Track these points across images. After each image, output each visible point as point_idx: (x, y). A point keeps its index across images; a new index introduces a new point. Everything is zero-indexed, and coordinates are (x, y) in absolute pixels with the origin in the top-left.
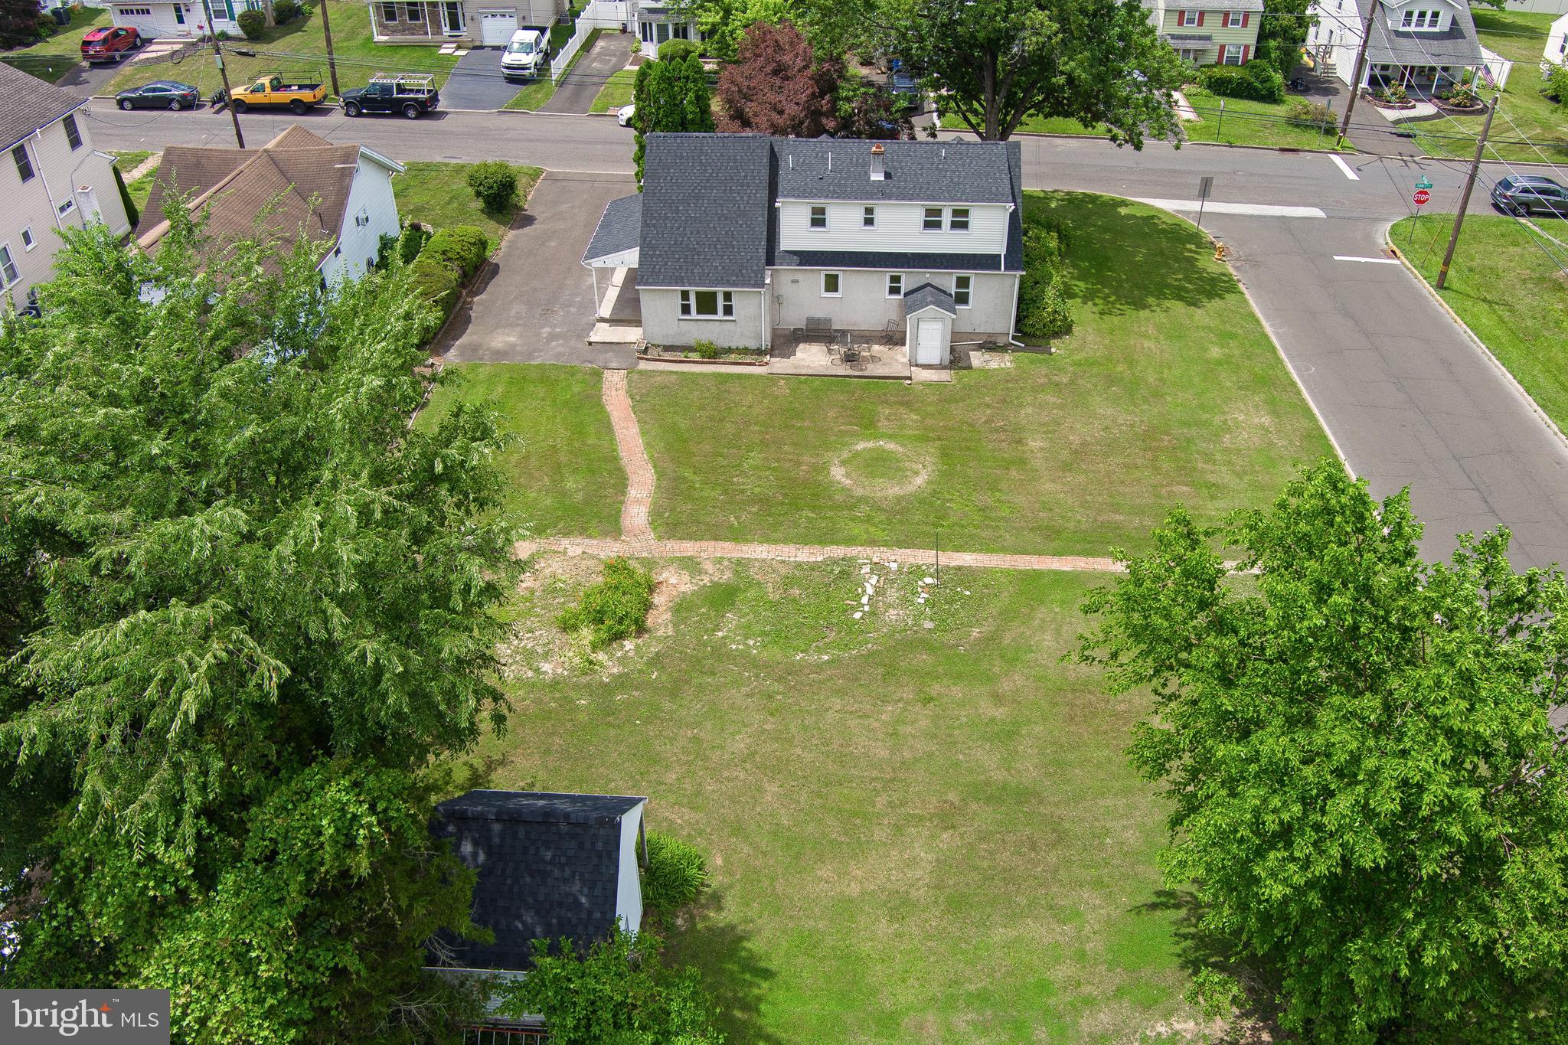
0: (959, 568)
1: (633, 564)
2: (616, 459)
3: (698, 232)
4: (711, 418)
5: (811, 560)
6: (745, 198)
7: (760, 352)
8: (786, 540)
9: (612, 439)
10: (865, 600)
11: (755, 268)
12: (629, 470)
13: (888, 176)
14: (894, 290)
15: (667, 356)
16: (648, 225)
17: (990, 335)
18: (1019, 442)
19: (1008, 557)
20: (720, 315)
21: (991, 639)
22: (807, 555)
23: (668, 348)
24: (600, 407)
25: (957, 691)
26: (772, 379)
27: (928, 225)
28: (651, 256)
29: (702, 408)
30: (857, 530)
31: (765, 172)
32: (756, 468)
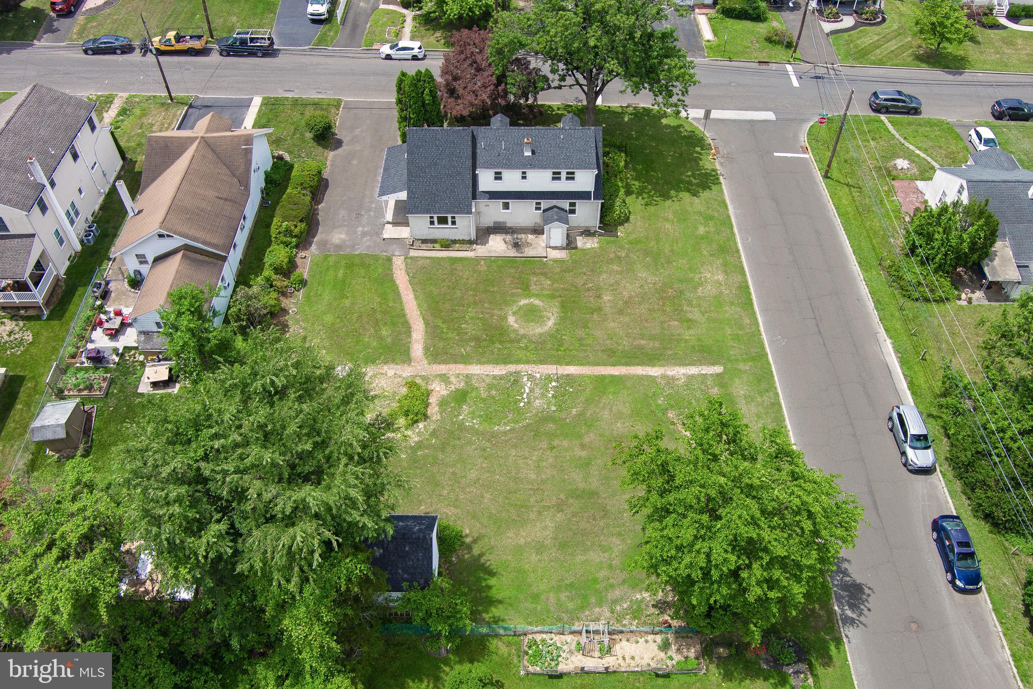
0: (568, 375)
1: (418, 381)
2: (404, 315)
3: (437, 184)
4: (449, 287)
5: (501, 373)
6: (460, 165)
7: (470, 242)
8: (489, 362)
9: (401, 303)
10: (525, 396)
11: (467, 202)
12: (411, 322)
13: (533, 152)
14: (537, 209)
15: (424, 246)
16: (411, 181)
17: (587, 227)
18: (599, 297)
19: (591, 368)
20: (450, 225)
21: (581, 415)
22: (499, 370)
23: (424, 241)
24: (393, 281)
25: (565, 443)
26: (477, 260)
27: (554, 179)
28: (413, 198)
29: (444, 281)
30: (521, 354)
31: (470, 149)
32: (472, 318)
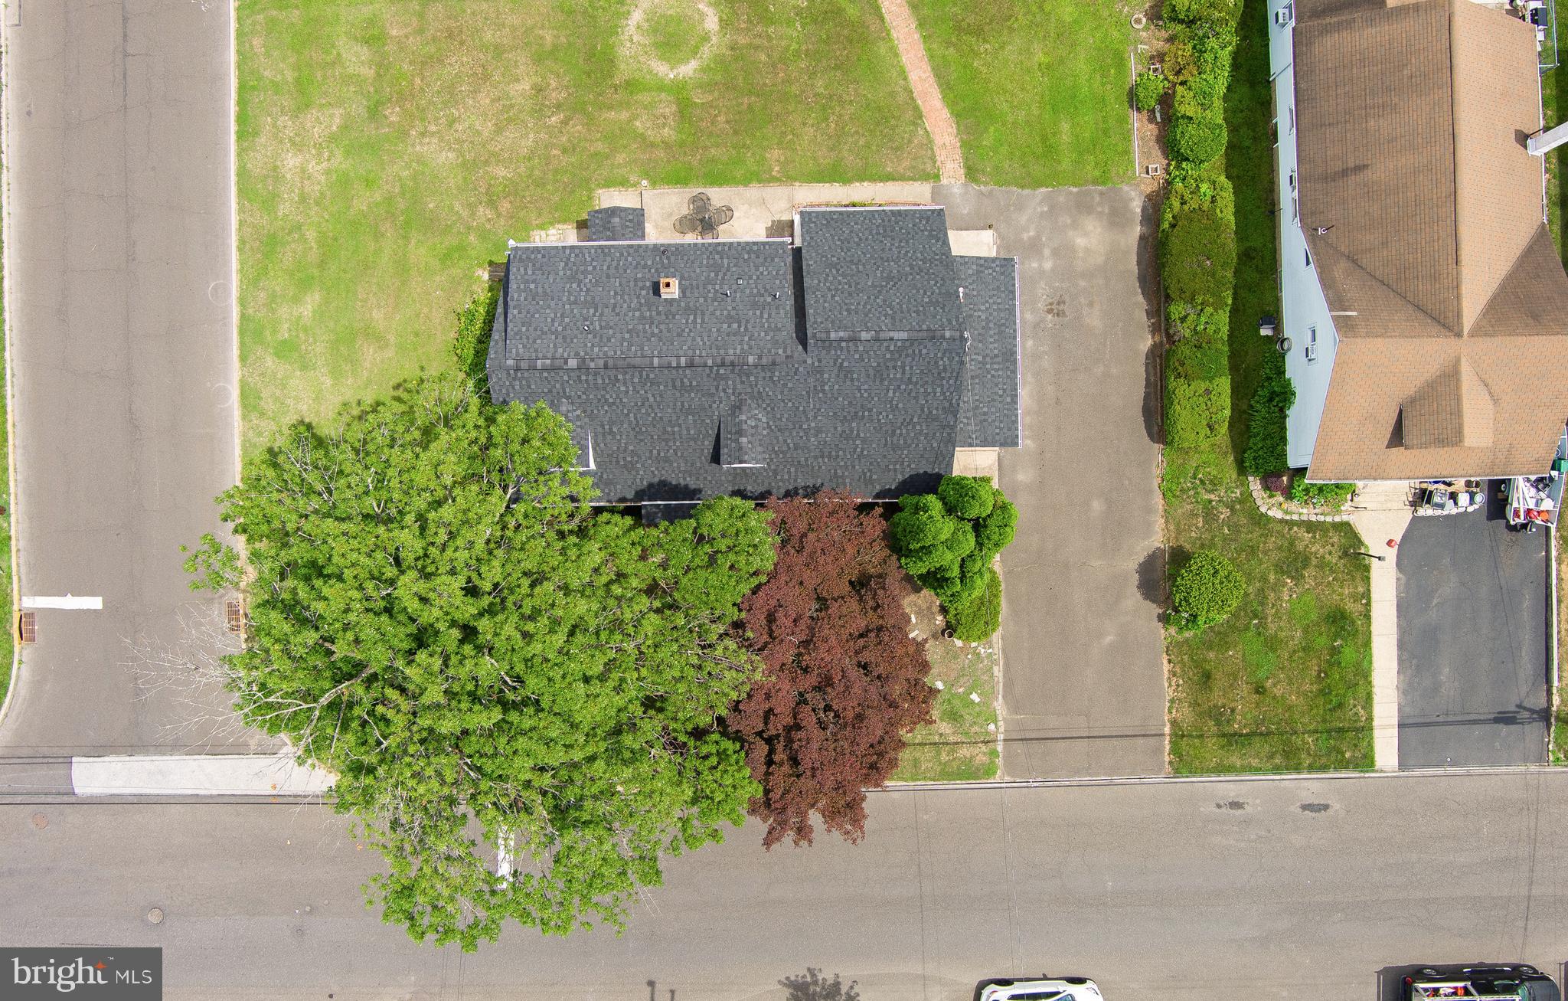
2: (921, 24)
3: (883, 250)
4: (841, 103)
6: (831, 278)
9: (931, 58)
11: (812, 225)
16: (943, 254)
26: (788, 177)
28: (933, 230)
32: (789, 22)
